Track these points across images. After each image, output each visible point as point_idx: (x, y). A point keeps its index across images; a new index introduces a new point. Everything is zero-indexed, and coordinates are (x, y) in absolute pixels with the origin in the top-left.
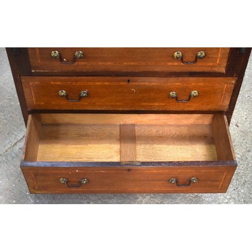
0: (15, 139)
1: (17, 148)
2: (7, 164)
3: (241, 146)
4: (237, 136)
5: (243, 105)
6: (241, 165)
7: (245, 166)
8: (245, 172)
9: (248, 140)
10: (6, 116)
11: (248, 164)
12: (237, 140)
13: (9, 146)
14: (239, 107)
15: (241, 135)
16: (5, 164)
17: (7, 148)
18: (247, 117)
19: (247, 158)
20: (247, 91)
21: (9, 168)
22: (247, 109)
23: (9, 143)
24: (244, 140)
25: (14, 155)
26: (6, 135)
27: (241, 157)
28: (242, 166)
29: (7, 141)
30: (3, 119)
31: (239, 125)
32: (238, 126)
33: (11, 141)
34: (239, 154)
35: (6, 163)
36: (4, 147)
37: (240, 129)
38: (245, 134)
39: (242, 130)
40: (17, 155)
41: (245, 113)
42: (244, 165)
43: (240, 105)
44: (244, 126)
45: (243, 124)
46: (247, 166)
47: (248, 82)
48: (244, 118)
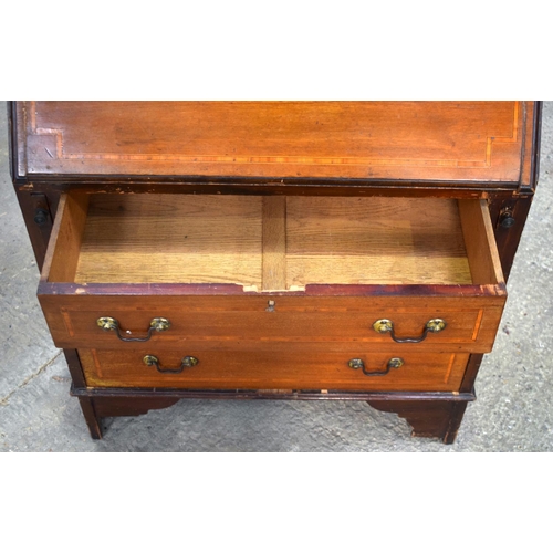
0: (42, 356)
1: (47, 376)
2: (27, 413)
3: (513, 376)
4: (505, 355)
5: (521, 283)
6: (511, 419)
7: (520, 423)
8: (520, 437)
9: (527, 363)
10: (26, 305)
11: (527, 418)
12: (505, 363)
13: (31, 373)
14: (512, 289)
15: (514, 353)
16: (23, 414)
17: (25, 377)
18: (529, 311)
19: (524, 405)
20: (530, 252)
21: (31, 422)
22: (528, 293)
23: (30, 365)
24: (519, 363)
25: (40, 393)
26: (25, 348)
27: (512, 401)
28: (513, 422)
29: (26, 362)
30: (18, 311)
31: (509, 329)
32: (507, 333)
33: (34, 362)
34: (507, 395)
35: (24, 410)
36: (21, 373)
37: (512, 338)
38: (523, 350)
39: (517, 341)
40: (46, 393)
41: (524, 303)
42: (518, 420)
43: (513, 284)
44: (520, 332)
45: (519, 326)
46: (524, 423)
47: (533, 230)
48: (522, 313)
